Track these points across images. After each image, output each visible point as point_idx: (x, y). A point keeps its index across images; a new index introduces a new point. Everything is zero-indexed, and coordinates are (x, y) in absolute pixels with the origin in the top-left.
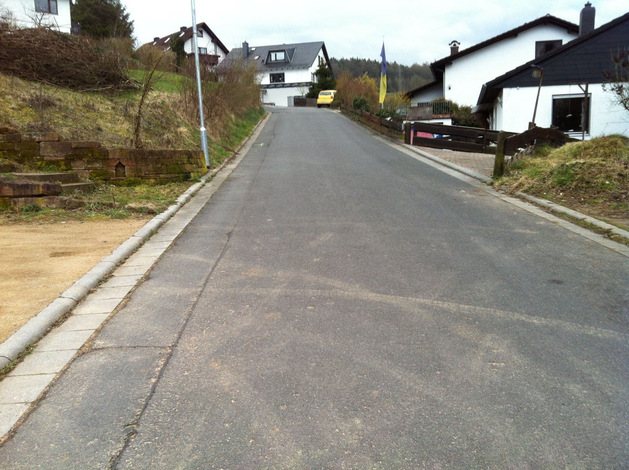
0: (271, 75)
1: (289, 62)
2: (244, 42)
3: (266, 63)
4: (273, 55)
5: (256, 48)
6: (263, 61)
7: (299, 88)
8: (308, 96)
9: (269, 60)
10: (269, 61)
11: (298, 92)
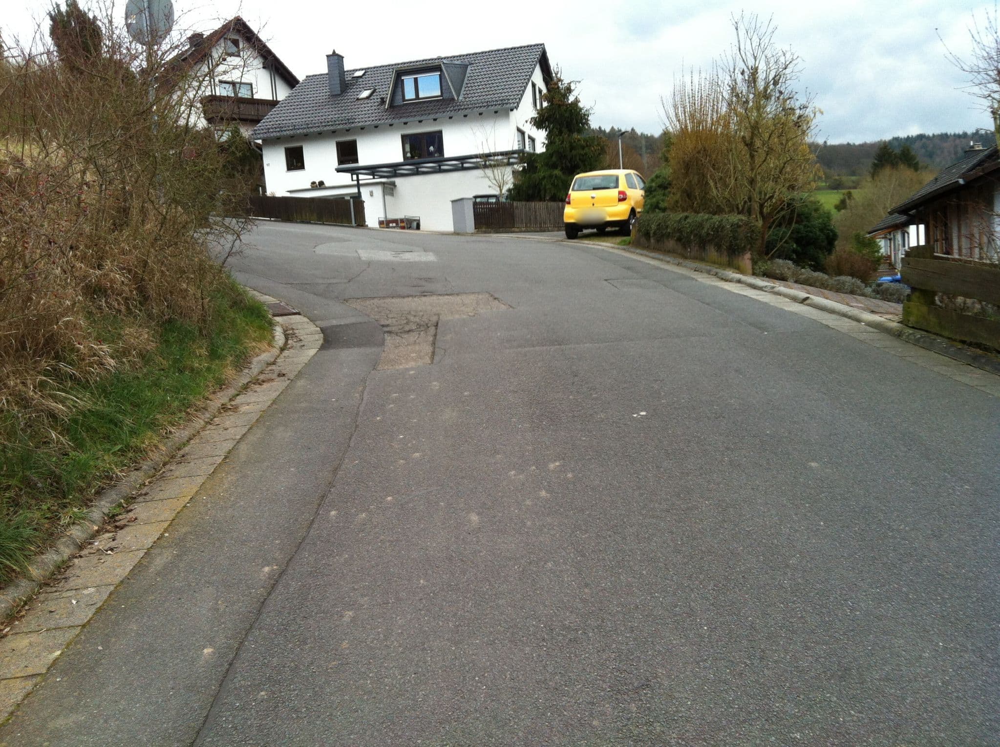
0: (404, 138)
1: (453, 99)
2: (331, 53)
3: (391, 106)
4: (408, 82)
5: (366, 70)
6: (383, 101)
7: (489, 172)
8: (517, 193)
9: (399, 97)
10: (398, 101)
11: (487, 182)
